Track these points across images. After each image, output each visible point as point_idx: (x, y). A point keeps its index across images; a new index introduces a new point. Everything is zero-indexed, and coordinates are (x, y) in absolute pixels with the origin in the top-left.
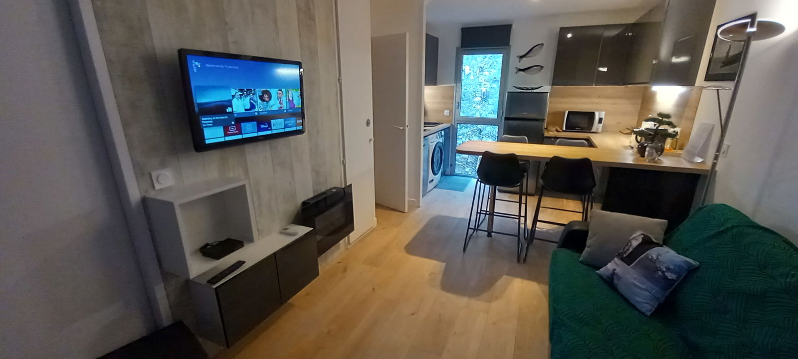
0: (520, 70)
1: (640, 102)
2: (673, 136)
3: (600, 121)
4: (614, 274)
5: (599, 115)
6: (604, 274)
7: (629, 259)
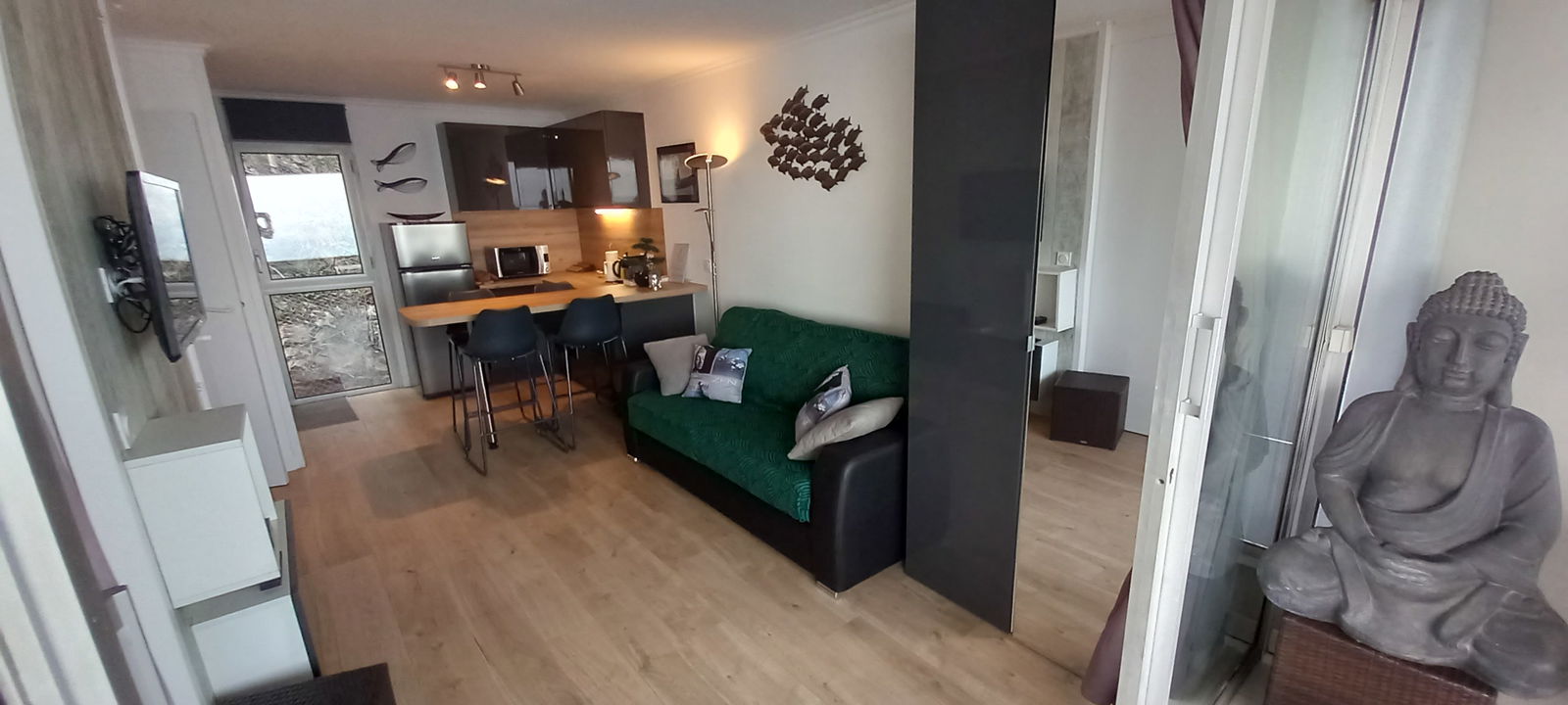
0: (385, 185)
1: (578, 229)
3: (546, 260)
4: (701, 387)
5: (542, 251)
6: (692, 392)
7: (706, 369)
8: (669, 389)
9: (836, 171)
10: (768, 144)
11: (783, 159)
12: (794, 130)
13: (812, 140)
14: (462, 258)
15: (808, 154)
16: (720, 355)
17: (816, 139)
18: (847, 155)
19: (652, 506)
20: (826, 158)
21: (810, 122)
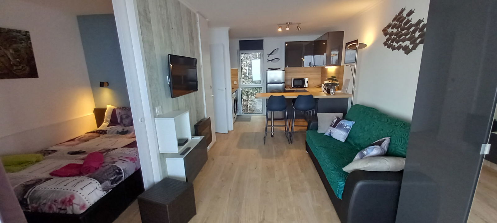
0: (269, 60)
1: (321, 73)
2: (337, 84)
3: (307, 83)
4: (330, 132)
5: (306, 80)
6: (327, 134)
7: (334, 126)
8: (320, 131)
9: (413, 45)
10: (385, 36)
11: (390, 42)
12: (396, 29)
13: (403, 32)
14: (282, 81)
15: (401, 38)
16: (341, 122)
17: (405, 31)
18: (419, 37)
19: (302, 169)
20: (408, 40)
21: (404, 24)
